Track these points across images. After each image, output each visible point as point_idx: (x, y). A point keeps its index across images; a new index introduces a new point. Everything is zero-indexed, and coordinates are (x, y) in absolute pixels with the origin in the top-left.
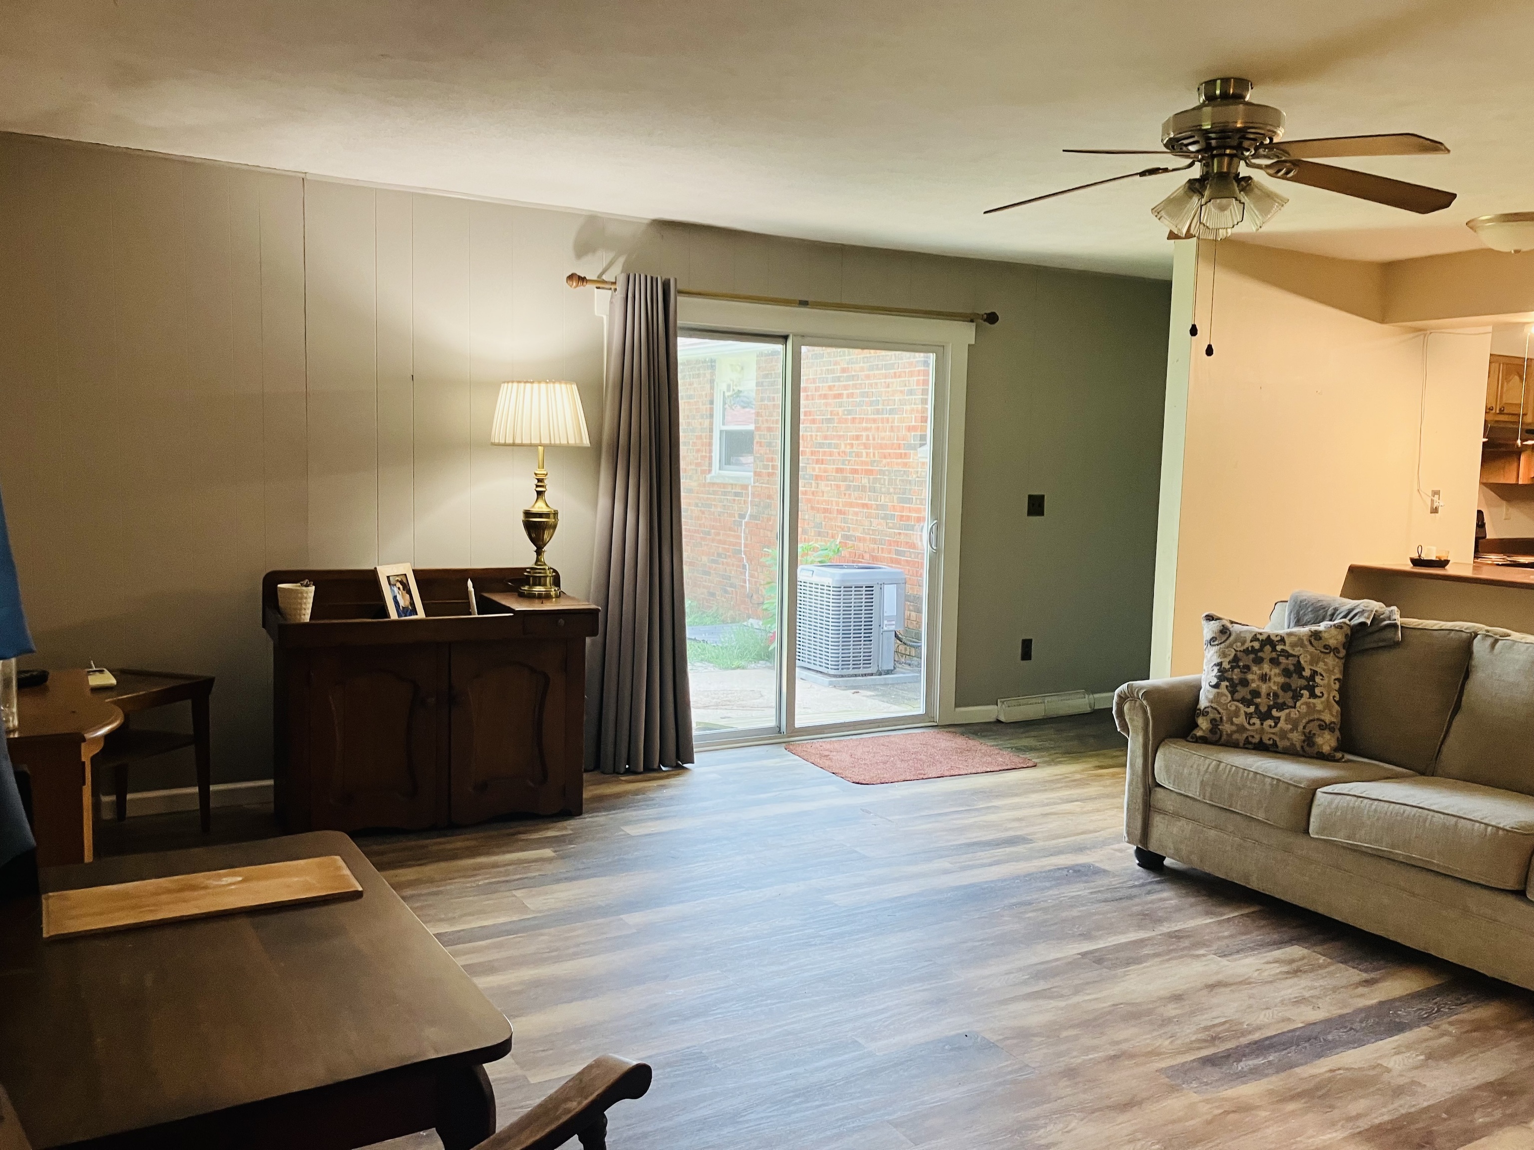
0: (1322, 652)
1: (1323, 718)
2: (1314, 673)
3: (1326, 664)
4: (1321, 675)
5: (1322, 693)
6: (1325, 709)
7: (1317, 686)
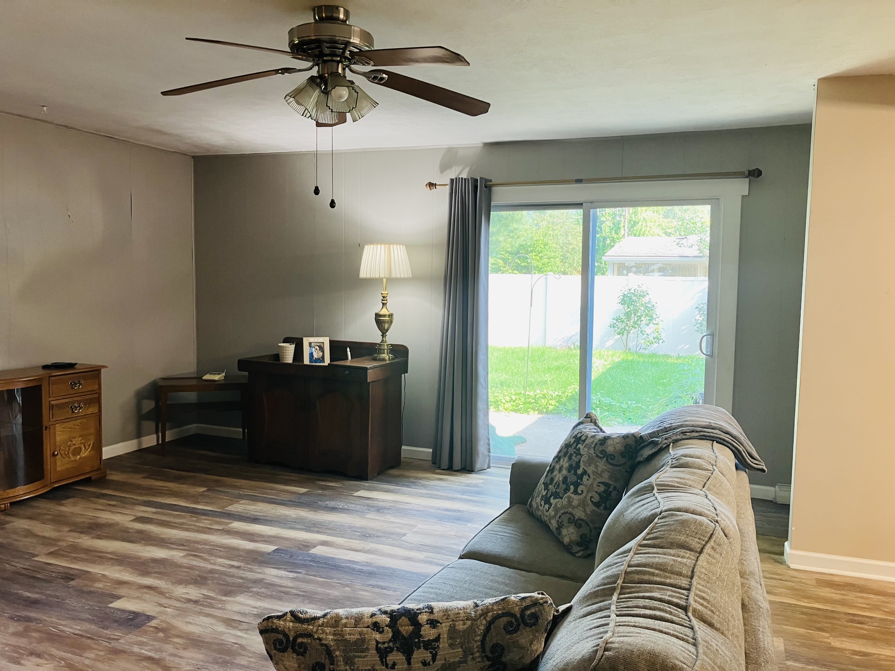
0: (597, 456)
1: (574, 512)
2: (585, 472)
3: (596, 467)
4: (589, 476)
5: (582, 491)
6: (579, 505)
7: (581, 484)
